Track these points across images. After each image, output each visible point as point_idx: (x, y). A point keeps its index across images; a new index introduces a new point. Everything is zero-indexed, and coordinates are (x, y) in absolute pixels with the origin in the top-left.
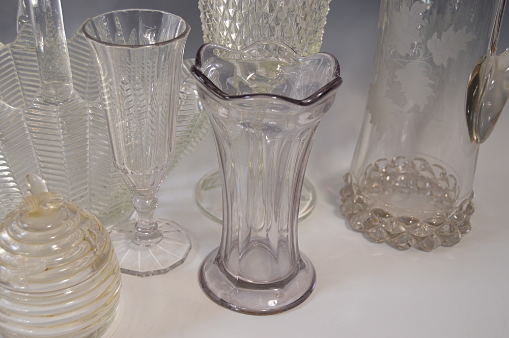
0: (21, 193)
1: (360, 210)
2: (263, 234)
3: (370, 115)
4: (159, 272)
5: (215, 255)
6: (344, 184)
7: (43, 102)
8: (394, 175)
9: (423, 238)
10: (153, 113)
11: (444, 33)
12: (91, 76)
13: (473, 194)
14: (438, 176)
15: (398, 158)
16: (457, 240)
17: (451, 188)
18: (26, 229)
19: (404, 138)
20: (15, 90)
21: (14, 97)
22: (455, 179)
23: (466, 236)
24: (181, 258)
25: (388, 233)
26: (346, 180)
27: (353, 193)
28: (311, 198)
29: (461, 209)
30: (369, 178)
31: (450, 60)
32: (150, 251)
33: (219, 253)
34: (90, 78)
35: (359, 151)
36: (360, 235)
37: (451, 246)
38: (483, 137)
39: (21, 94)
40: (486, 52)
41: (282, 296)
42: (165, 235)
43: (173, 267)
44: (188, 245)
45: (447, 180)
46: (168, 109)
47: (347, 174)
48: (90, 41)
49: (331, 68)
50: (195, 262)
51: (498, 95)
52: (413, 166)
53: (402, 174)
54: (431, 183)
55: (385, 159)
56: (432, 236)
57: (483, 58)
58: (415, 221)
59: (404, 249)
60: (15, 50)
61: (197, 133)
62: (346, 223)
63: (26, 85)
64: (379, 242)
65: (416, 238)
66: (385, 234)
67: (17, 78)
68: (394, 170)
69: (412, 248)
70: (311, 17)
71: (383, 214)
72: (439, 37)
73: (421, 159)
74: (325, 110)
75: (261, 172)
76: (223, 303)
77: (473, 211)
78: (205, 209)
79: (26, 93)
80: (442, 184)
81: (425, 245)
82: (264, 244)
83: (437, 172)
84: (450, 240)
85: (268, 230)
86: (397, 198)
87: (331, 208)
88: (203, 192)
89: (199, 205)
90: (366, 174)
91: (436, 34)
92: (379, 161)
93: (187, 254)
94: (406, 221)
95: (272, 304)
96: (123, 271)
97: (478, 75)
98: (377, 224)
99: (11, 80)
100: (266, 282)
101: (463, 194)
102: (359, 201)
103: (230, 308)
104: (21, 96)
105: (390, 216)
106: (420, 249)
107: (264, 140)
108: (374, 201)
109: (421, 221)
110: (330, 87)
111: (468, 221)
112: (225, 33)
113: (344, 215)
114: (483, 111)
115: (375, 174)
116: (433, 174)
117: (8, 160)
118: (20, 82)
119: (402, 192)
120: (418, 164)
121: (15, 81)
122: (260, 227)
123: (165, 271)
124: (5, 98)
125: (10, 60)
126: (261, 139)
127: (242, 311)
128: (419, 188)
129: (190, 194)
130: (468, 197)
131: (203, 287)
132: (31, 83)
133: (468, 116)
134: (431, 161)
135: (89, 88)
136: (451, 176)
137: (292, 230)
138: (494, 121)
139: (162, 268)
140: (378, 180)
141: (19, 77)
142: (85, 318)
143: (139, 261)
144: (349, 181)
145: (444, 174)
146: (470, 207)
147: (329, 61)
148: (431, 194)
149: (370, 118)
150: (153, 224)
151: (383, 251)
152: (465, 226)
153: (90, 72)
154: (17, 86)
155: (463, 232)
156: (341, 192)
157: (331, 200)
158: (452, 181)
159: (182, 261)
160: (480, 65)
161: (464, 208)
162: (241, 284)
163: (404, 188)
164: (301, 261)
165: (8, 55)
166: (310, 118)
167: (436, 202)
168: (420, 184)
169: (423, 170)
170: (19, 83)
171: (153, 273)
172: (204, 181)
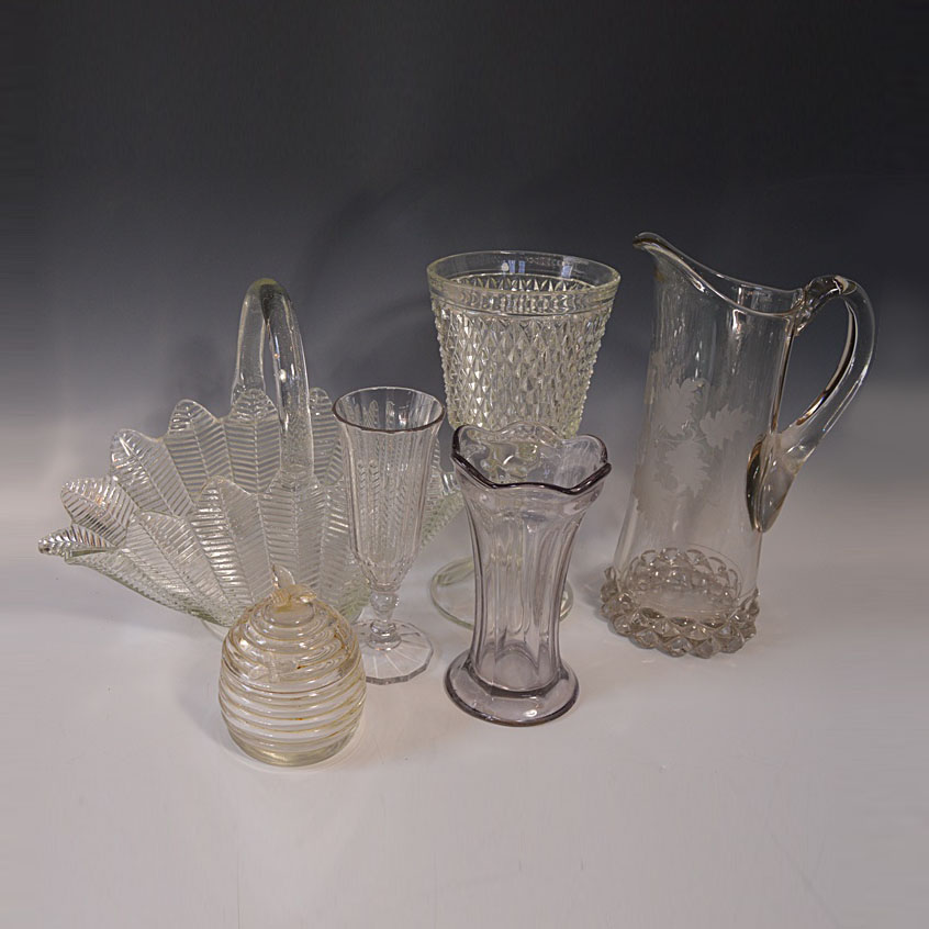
1: (626, 611)
2: (520, 637)
3: (636, 500)
4: (398, 680)
5: (465, 659)
6: (606, 580)
8: (664, 570)
9: (700, 642)
10: (401, 499)
11: (718, 413)
13: (757, 591)
14: (716, 572)
15: (668, 549)
16: (740, 645)
17: (732, 584)
18: (273, 624)
19: (675, 525)
22: (736, 574)
23: (751, 641)
24: (422, 664)
25: (660, 636)
26: (608, 575)
27: (617, 590)
29: (743, 609)
30: (635, 574)
31: (726, 442)
32: (387, 656)
33: (469, 658)
35: (624, 542)
36: (626, 639)
37: (733, 652)
38: (765, 527)
40: (766, 429)
41: (541, 706)
42: (403, 638)
43: (415, 674)
44: (429, 650)
45: (726, 576)
46: (418, 495)
47: (610, 569)
48: (343, 424)
49: (599, 453)
50: (439, 670)
51: (781, 478)
52: (687, 559)
53: (674, 569)
54: (707, 580)
55: (654, 551)
56: (710, 640)
57: (763, 437)
58: (690, 622)
59: (678, 655)
60: (229, 425)
62: (609, 626)
64: (649, 648)
65: (693, 642)
66: (656, 638)
68: (664, 564)
69: (688, 655)
70: (571, 392)
71: (653, 615)
72: (713, 416)
73: (695, 551)
74: (593, 498)
75: (520, 568)
76: (475, 713)
77: (758, 612)
80: (722, 581)
81: (702, 650)
82: (521, 648)
83: (715, 566)
84: (731, 645)
85: (525, 633)
86: (667, 597)
87: (591, 609)
88: (439, 589)
89: (435, 604)
90: (631, 568)
91: (709, 414)
92: (646, 553)
93: (428, 661)
94: (681, 622)
95: (532, 714)
96: (369, 680)
97: (758, 456)
98: (646, 625)
100: (523, 690)
101: (745, 592)
102: (625, 599)
103: (484, 718)
105: (662, 617)
106: (697, 655)
107: (524, 530)
108: (642, 599)
109: (698, 622)
110: (600, 475)
111: (752, 623)
112: (476, 411)
113: (606, 617)
114: (764, 496)
115: (643, 569)
116: (710, 569)
119: (674, 590)
120: (692, 556)
122: (517, 629)
123: (405, 679)
125: (222, 436)
126: (521, 528)
127: (496, 722)
128: (693, 585)
129: (424, 593)
130: (751, 594)
131: (451, 695)
133: (749, 501)
134: (707, 554)
136: (731, 570)
137: (554, 633)
138: (778, 505)
139: (402, 674)
140: (645, 575)
142: (333, 724)
144: (613, 576)
145: (723, 568)
146: (754, 606)
147: (597, 447)
148: (709, 592)
149: (636, 504)
150: (391, 625)
151: (654, 657)
152: (749, 630)
155: (747, 637)
156: (603, 589)
157: (591, 600)
158: (732, 577)
159: (424, 668)
160: (760, 443)
161: (747, 607)
162: (496, 691)
163: (675, 584)
164: (562, 668)
165: (221, 430)
166: (576, 508)
167: (715, 601)
168: (695, 581)
169: (699, 564)
171: (390, 681)
172: (440, 577)
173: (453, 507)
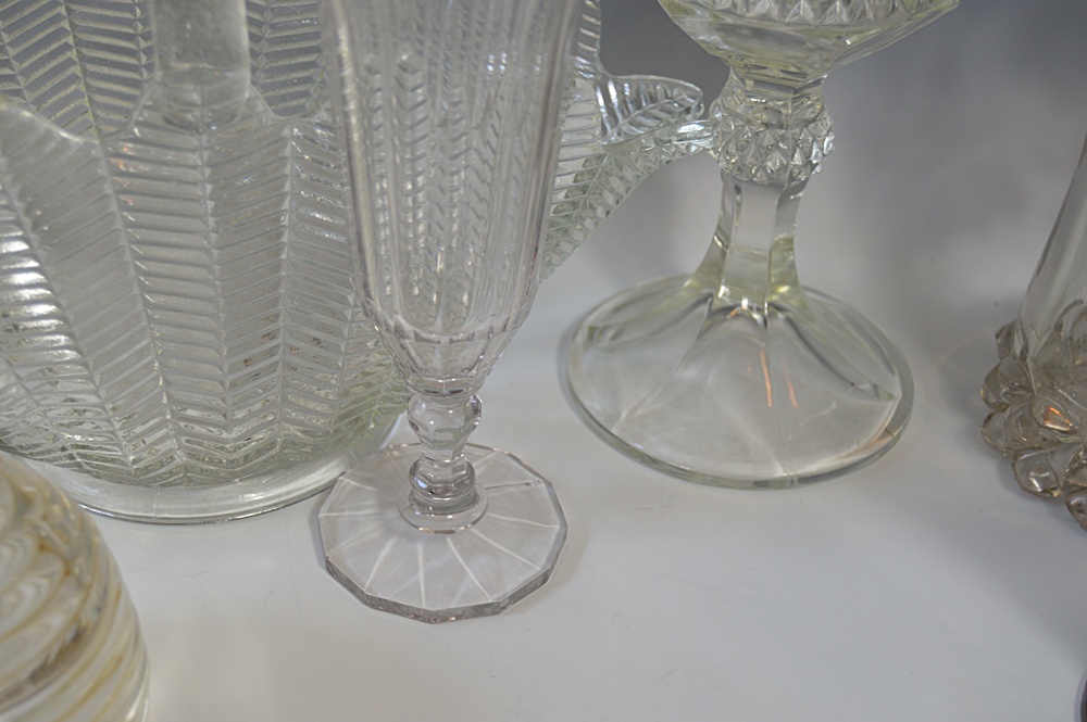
0: (85, 365)
4: (479, 611)
7: (161, 123)
12: (276, 21)
20: (62, 59)
21: (56, 81)
24: (540, 568)
26: (1006, 346)
28: (898, 393)
32: (451, 544)
34: (274, 27)
39: (76, 70)
42: (491, 498)
43: (520, 594)
44: (556, 529)
47: (1012, 326)
61: (591, 206)
63: (89, 45)
67: (66, 24)
78: (593, 413)
79: (91, 68)
90: (1059, 327)
93: (555, 557)
99: (49, 31)
104: (78, 77)
117: (57, 287)
118: (75, 37)
121: (61, 33)
123: (493, 609)
124: (29, 82)
132: (105, 40)
135: (268, 55)
139: (487, 597)
141: (71, 24)
143: (421, 574)
144: (1017, 348)
150: (462, 468)
153: (272, 9)
154: (67, 47)
159: (545, 578)
170: (71, 40)
171: (461, 615)
172: (592, 330)
173: (629, 174)
